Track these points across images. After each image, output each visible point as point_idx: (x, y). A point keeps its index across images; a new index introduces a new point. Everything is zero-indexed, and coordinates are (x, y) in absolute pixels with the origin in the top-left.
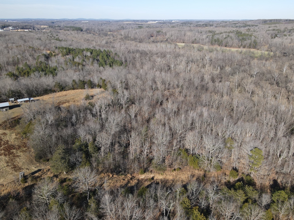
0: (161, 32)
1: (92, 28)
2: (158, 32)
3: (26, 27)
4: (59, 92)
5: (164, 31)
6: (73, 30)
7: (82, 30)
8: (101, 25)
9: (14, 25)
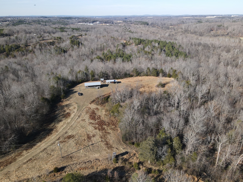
0: (222, 27)
1: (156, 23)
2: (219, 26)
3: (108, 22)
4: (135, 76)
5: (226, 26)
6: (141, 24)
7: (148, 24)
8: (163, 20)
9: (100, 20)
